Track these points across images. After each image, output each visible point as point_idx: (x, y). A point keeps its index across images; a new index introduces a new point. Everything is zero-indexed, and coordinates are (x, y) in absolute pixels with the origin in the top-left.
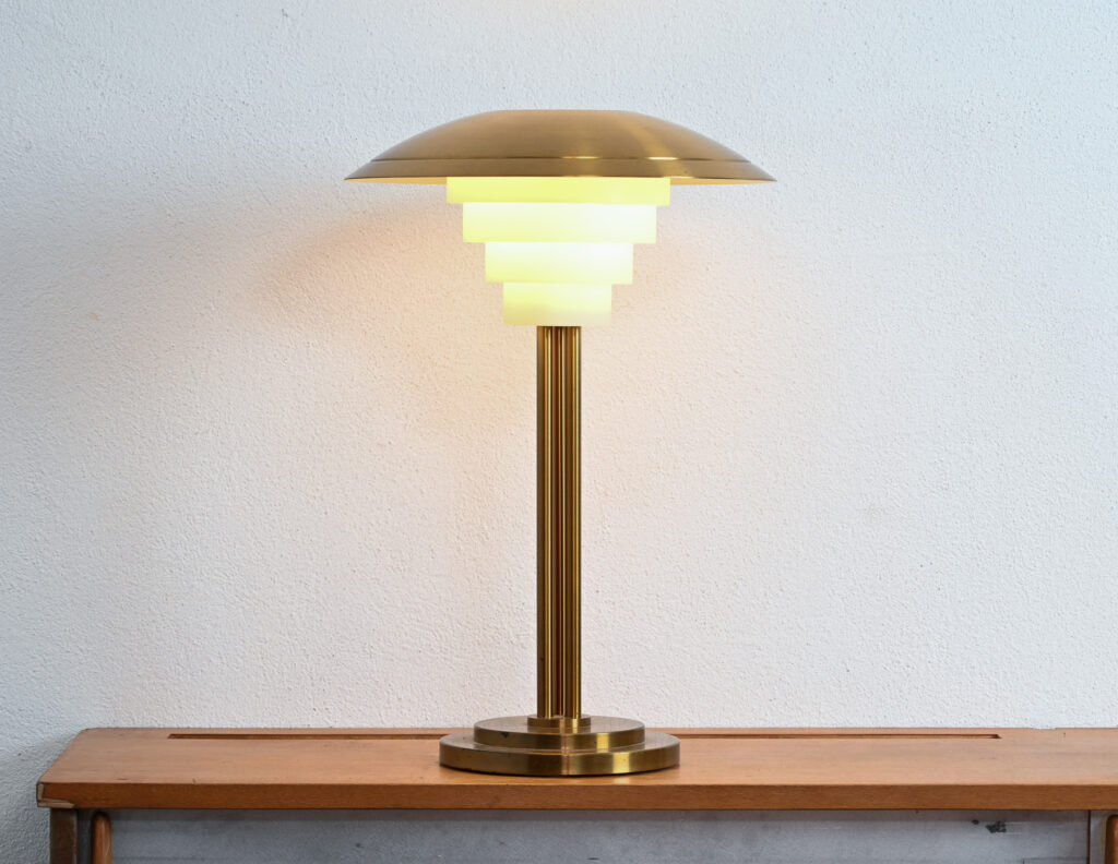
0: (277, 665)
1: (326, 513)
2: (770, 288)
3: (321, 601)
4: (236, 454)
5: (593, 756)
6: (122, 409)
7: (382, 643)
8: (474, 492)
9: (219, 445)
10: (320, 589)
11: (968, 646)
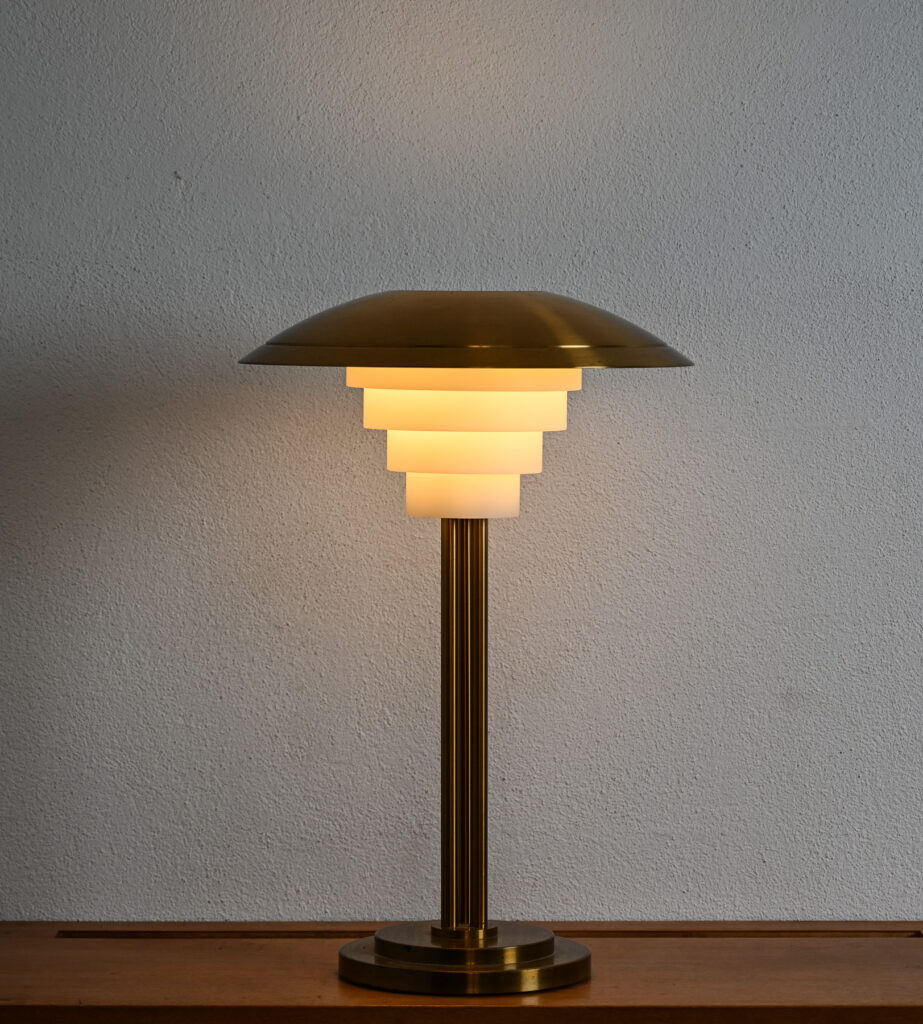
0: (170, 856)
1: (221, 698)
2: (684, 462)
3: (217, 790)
4: (127, 636)
5: (499, 974)
6: (8, 589)
7: (280, 834)
8: (376, 676)
9: (110, 626)
10: (215, 777)
11: (890, 836)
